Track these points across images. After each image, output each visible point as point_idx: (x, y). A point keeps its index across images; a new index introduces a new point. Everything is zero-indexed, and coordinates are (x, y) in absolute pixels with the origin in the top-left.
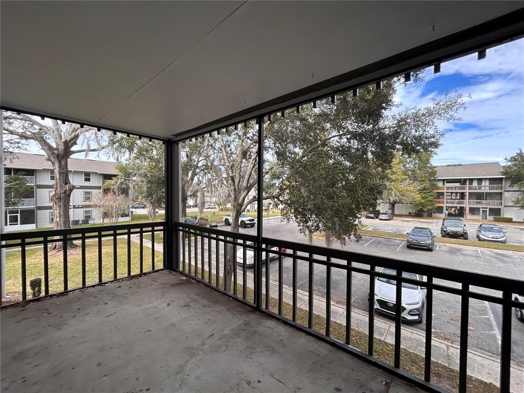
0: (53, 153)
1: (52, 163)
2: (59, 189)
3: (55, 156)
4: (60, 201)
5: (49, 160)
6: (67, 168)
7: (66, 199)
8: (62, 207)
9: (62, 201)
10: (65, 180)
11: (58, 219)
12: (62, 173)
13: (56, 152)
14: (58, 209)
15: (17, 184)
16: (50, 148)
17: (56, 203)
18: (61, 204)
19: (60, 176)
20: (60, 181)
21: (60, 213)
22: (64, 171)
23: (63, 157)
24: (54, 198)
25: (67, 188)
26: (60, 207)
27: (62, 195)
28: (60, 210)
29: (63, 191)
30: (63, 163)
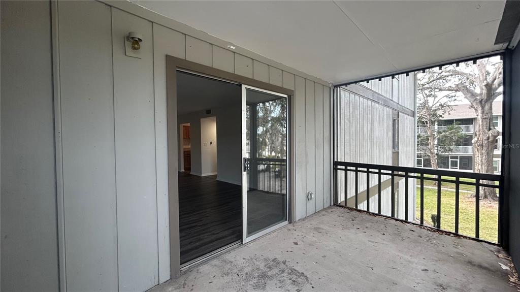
0: (476, 99)
1: (475, 109)
2: (481, 136)
3: (478, 101)
4: (483, 148)
5: (472, 107)
6: (491, 113)
7: (489, 146)
8: (484, 155)
9: (485, 148)
10: (488, 126)
11: (480, 167)
12: (485, 118)
13: (478, 98)
14: (480, 156)
15: (451, 133)
16: (473, 95)
17: (478, 150)
18: (483, 151)
19: (482, 122)
20: (483, 127)
21: (482, 161)
22: (487, 117)
23: (487, 101)
24: (476, 145)
25: (490, 135)
26: (482, 154)
27: (485, 142)
28: (482, 157)
29: (485, 138)
30: (487, 107)
